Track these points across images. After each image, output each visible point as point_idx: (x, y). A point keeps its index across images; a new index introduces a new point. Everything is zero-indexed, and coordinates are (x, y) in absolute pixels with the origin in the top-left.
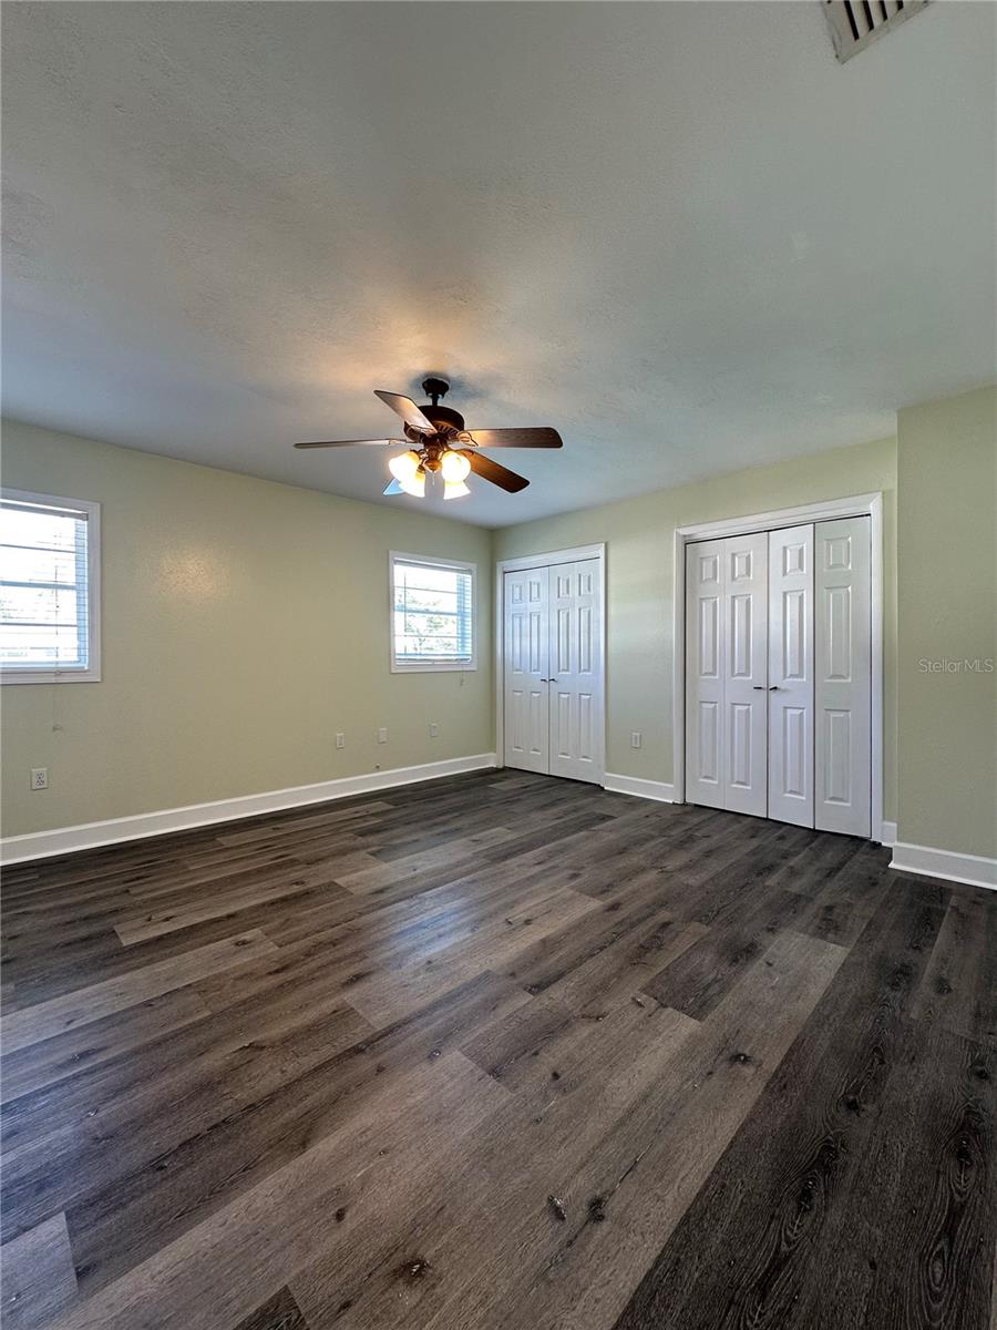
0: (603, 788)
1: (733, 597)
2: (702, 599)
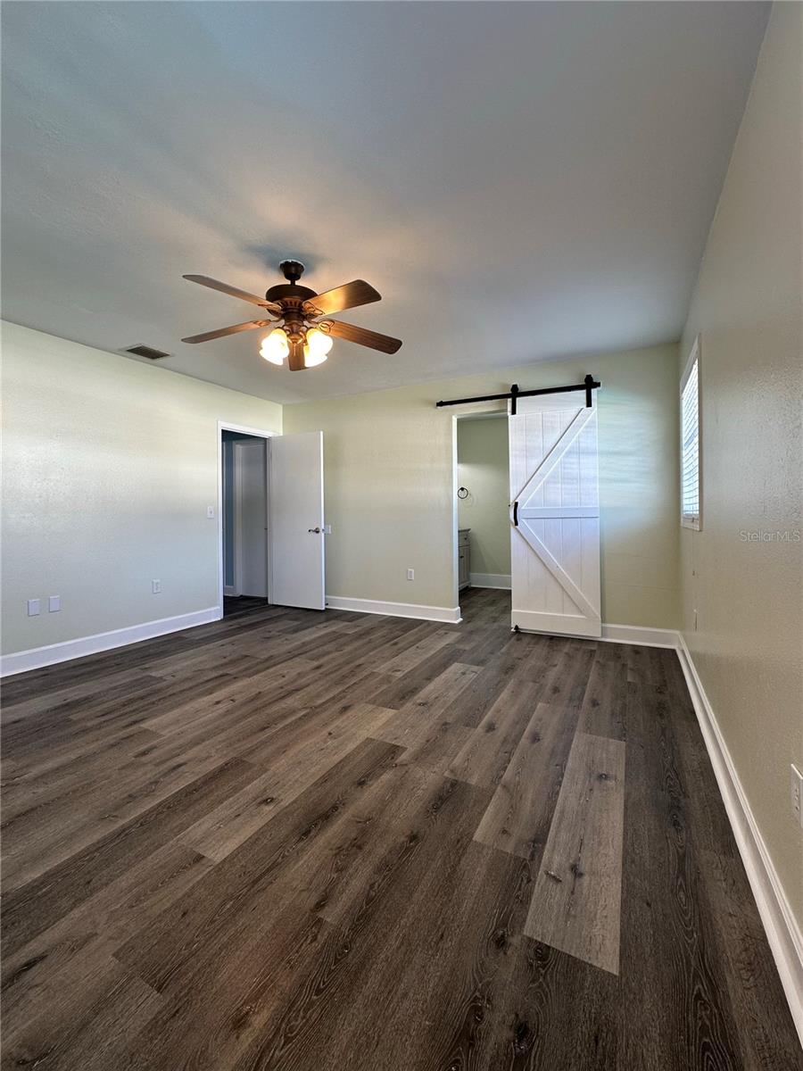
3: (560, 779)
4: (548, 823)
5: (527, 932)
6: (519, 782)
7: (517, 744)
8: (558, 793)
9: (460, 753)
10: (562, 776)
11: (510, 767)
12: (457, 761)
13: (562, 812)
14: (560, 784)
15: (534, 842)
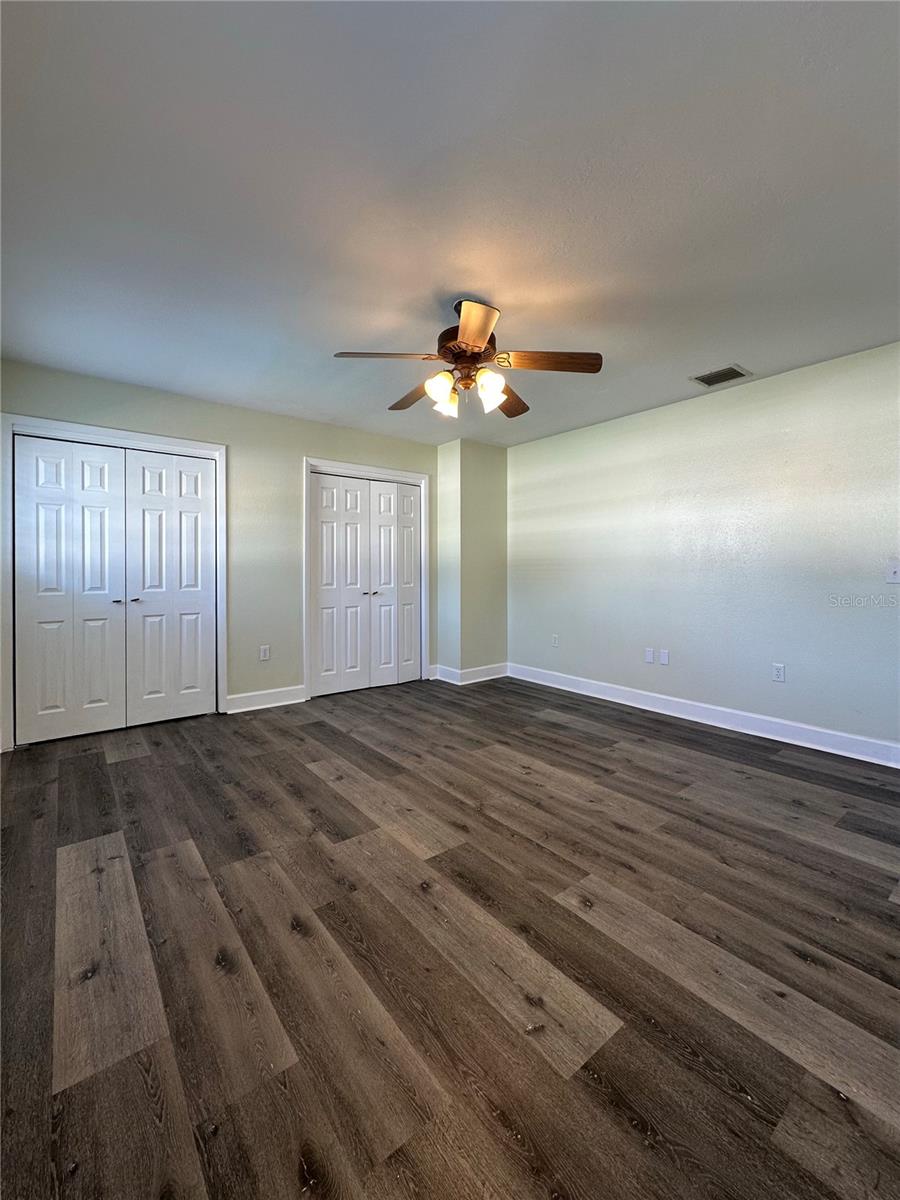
0: (226, 714)
1: (347, 524)
2: (322, 522)
3: (150, 928)
4: (138, 882)
5: (120, 833)
6: (195, 893)
7: (241, 932)
8: (144, 912)
9: (285, 875)
10: (149, 934)
11: (218, 900)
12: (276, 868)
13: (129, 898)
14: (147, 923)
15: (143, 865)
